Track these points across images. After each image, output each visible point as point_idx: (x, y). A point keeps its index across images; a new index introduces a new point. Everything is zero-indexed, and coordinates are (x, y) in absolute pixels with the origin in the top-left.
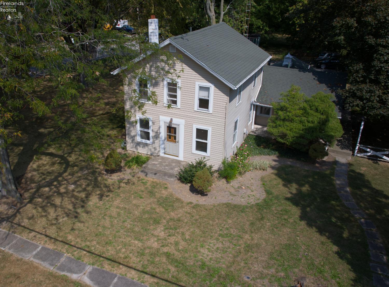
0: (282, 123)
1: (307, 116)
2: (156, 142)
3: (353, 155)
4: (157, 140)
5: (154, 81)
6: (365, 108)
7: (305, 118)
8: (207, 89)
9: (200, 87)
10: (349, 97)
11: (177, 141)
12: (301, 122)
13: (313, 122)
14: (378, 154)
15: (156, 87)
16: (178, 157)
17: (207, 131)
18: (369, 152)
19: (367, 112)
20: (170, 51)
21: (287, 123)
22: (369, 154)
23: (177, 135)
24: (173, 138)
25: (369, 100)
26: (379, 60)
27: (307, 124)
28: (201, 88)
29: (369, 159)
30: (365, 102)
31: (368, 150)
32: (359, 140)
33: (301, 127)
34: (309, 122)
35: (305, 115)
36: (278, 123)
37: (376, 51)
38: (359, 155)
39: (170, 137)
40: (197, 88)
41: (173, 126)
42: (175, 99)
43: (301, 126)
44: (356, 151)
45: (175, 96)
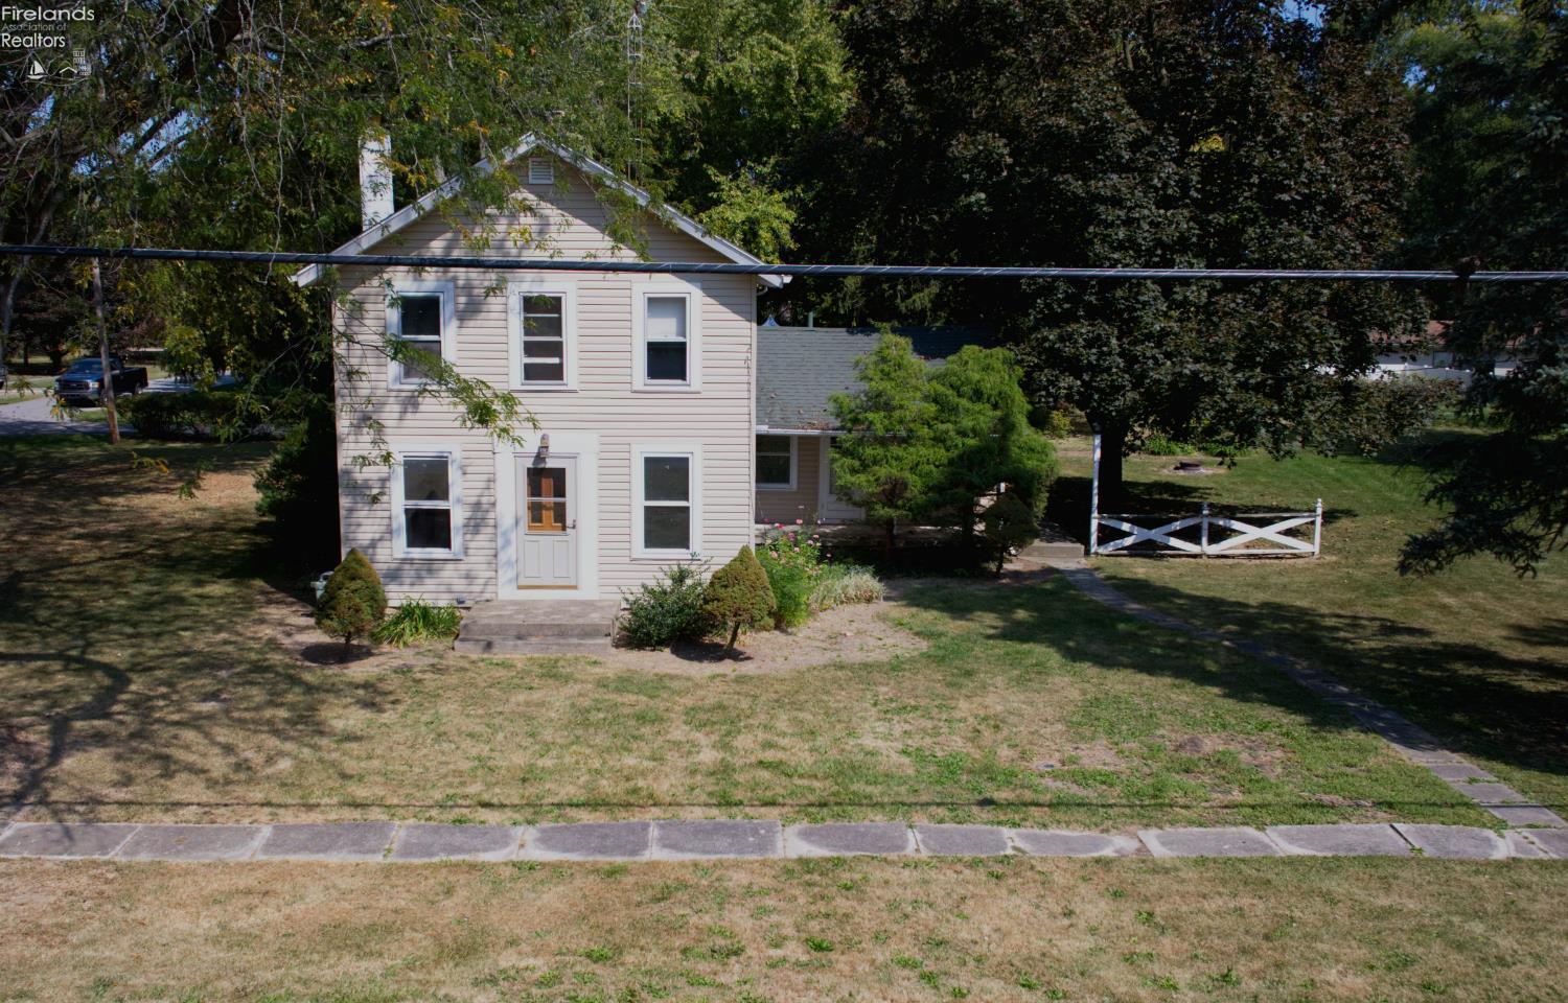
0: (880, 451)
1: (953, 418)
2: (472, 545)
3: (1087, 553)
4: (479, 537)
5: (462, 300)
6: (1091, 395)
7: (950, 426)
8: (678, 305)
9: (650, 300)
10: (1042, 370)
11: (569, 522)
12: (939, 440)
13: (975, 432)
14: (1155, 534)
15: (471, 323)
16: (575, 587)
17: (686, 460)
18: (1128, 534)
19: (1100, 406)
20: (531, 181)
21: (896, 450)
22: (1128, 541)
23: (569, 499)
24: (548, 515)
25: (1096, 369)
26: (1105, 239)
27: (959, 441)
28: (656, 304)
29: (1131, 556)
30: (1086, 377)
31: (1126, 527)
32: (1096, 500)
33: (941, 454)
34: (963, 433)
35: (945, 415)
36: (869, 451)
37: (1092, 218)
38: (1101, 550)
39: (536, 512)
40: (640, 306)
41: (551, 464)
42: (556, 360)
43: (943, 451)
44: (1094, 538)
45: (556, 349)
